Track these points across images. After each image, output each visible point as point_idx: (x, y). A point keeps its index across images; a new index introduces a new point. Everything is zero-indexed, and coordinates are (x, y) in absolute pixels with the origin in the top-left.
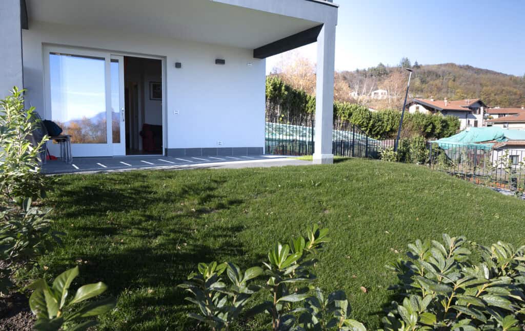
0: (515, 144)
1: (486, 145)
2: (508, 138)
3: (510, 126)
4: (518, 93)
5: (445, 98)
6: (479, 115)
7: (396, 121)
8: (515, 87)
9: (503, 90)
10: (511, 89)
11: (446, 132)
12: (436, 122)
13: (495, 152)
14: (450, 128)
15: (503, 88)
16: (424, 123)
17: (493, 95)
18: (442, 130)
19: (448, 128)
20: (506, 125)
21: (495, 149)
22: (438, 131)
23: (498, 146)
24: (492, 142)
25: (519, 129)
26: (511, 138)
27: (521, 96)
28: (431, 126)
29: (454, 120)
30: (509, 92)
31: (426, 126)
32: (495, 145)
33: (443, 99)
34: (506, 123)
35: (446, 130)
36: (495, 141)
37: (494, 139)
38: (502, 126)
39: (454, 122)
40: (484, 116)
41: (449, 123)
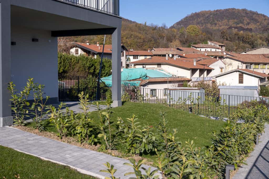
0: (154, 81)
1: (136, 82)
2: (149, 77)
3: (147, 66)
4: (142, 37)
5: (97, 43)
6: (123, 57)
7: (67, 64)
8: (140, 33)
9: (132, 35)
10: (138, 34)
11: (103, 72)
12: (96, 64)
13: (142, 87)
14: (106, 68)
15: (132, 33)
16: (88, 65)
17: (125, 38)
18: (101, 70)
19: (105, 69)
20: (144, 66)
21: (141, 86)
22: (98, 71)
23: (143, 83)
24: (139, 80)
25: (153, 69)
26: (151, 76)
27: (144, 40)
28: (93, 68)
29: (108, 62)
30: (136, 37)
31: (89, 68)
32: (141, 82)
33: (96, 44)
34: (144, 64)
35: (104, 70)
36: (141, 79)
37: (140, 78)
38: (141, 66)
39: (109, 63)
40: (126, 57)
41: (105, 64)
